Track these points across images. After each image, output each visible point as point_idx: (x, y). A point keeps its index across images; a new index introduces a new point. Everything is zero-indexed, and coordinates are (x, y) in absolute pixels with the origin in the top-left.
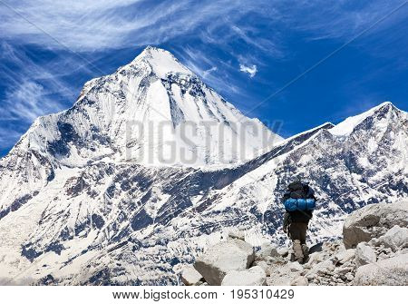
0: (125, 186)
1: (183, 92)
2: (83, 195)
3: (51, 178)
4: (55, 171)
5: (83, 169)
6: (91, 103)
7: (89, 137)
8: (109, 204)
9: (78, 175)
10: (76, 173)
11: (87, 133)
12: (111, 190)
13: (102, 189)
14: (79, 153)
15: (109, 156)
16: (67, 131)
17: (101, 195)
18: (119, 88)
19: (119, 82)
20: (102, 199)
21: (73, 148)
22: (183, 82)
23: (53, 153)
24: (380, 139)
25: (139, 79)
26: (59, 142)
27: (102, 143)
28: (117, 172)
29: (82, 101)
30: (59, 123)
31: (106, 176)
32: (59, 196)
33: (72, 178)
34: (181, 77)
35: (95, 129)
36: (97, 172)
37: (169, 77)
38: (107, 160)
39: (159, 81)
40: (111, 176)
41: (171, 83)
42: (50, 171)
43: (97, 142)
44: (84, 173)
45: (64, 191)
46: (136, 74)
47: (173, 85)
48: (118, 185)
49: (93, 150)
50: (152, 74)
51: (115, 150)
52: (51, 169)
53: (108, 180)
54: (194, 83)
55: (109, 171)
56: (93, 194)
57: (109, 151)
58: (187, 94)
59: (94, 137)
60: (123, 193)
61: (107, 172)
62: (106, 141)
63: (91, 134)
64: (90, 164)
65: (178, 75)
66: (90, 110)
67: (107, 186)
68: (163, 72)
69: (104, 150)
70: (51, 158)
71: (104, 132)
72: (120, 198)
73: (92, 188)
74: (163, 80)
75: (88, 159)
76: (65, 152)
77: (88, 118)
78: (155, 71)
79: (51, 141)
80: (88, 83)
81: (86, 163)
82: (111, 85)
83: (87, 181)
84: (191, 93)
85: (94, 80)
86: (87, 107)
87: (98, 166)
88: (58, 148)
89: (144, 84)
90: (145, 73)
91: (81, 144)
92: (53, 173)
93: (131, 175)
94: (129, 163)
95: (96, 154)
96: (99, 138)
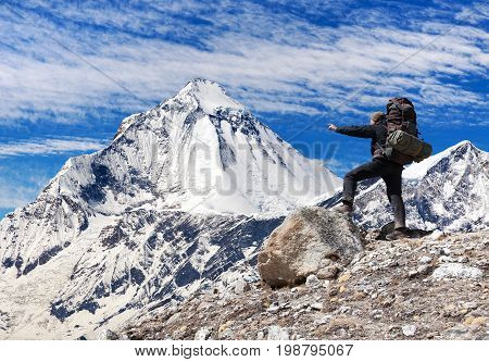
0: (168, 236)
1: (234, 130)
2: (121, 247)
3: (84, 226)
4: (89, 219)
5: (121, 217)
6: (130, 142)
7: (127, 181)
8: (151, 256)
9: (115, 224)
10: (112, 221)
11: (125, 176)
12: (152, 241)
13: (142, 240)
14: (116, 199)
15: (150, 202)
16: (102, 174)
17: (141, 247)
18: (161, 125)
19: (162, 117)
20: (142, 251)
21: (109, 194)
22: (234, 119)
23: (86, 199)
24: (457, 182)
25: (184, 115)
26: (93, 186)
27: (142, 187)
28: (159, 220)
29: (119, 140)
30: (93, 165)
31: (146, 224)
32: (93, 247)
33: (108, 227)
34: (231, 113)
35: (134, 172)
36: (137, 221)
37: (218, 112)
38: (147, 207)
39: (207, 117)
40: (153, 225)
41: (220, 120)
42: (83, 220)
43: (136, 186)
44: (121, 221)
45: (98, 242)
46: (180, 109)
47: (223, 122)
48: (160, 235)
49: (132, 195)
50: (199, 109)
51: (157, 195)
52: (85, 217)
53: (149, 230)
54: (247, 119)
55: (150, 219)
56: (132, 246)
57: (150, 196)
58: (238, 133)
59: (133, 181)
60: (167, 244)
61: (148, 221)
62: (145, 184)
63: (130, 177)
64: (128, 211)
65: (227, 112)
66: (129, 150)
67: (147, 236)
68: (211, 106)
69: (146, 195)
70: (84, 205)
71: (144, 175)
72: (163, 249)
73: (131, 238)
74: (210, 116)
75: (126, 206)
76: (100, 197)
77: (127, 159)
78: (202, 106)
79: (84, 185)
80: (127, 119)
81: (123, 210)
82: (152, 122)
83: (124, 230)
84: (243, 131)
85: (133, 116)
86: (125, 147)
87: (138, 213)
88: (92, 194)
89: (189, 121)
90: (191, 108)
91: (118, 189)
92: (86, 221)
93: (175, 224)
94: (172, 210)
95: (135, 200)
96: (138, 181)
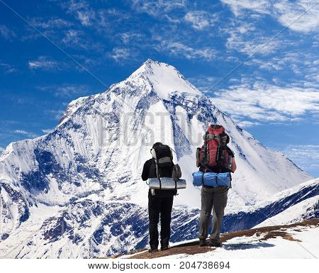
0: (116, 230)
1: (190, 116)
2: (64, 240)
3: (24, 217)
4: (30, 209)
5: (64, 208)
6: (76, 127)
7: (73, 169)
8: (96, 251)
9: (59, 215)
10: (56, 212)
11: (71, 164)
12: (98, 235)
13: (87, 233)
14: (60, 188)
15: (97, 192)
16: (46, 161)
17: (86, 240)
18: (111, 110)
19: (112, 101)
20: (87, 246)
21: (53, 182)
22: (190, 105)
23: (28, 187)
25: (136, 100)
26: (36, 174)
27: (89, 176)
28: (106, 212)
29: (65, 124)
30: (36, 151)
31: (92, 216)
32: (34, 240)
33: (51, 219)
34: (188, 98)
35: (81, 159)
36: (82, 212)
37: (173, 98)
38: (94, 198)
39: (161, 102)
40: (100, 217)
41: (175, 105)
42: (23, 210)
43: (82, 175)
44: (65, 213)
45: (40, 234)
46: (132, 93)
47: (179, 109)
48: (107, 229)
49: (78, 185)
50: (152, 94)
51: (105, 186)
52: (25, 207)
53: (95, 222)
54: (204, 105)
55: (97, 211)
56: (76, 239)
57: (97, 186)
58: (194, 120)
59: (79, 169)
60: (114, 238)
61: (94, 212)
62: (93, 173)
63: (76, 165)
64: (73, 201)
65: (184, 95)
66: (75, 136)
67: (93, 230)
68: (165, 91)
69: (91, 185)
70: (26, 194)
71: (91, 163)
72: (109, 244)
73: (76, 231)
74: (165, 101)
75: (71, 196)
76: (43, 186)
77: (73, 145)
78: (156, 90)
79: (26, 172)
80: (74, 102)
81: (68, 201)
82: (102, 106)
83: (69, 222)
84: (200, 118)
85: (80, 99)
86: (71, 132)
87: (84, 204)
88: (35, 182)
89: (142, 106)
90: (144, 92)
91: (63, 178)
92: (27, 211)
93: (124, 217)
94: (121, 202)
95: (81, 190)
96: (85, 170)
